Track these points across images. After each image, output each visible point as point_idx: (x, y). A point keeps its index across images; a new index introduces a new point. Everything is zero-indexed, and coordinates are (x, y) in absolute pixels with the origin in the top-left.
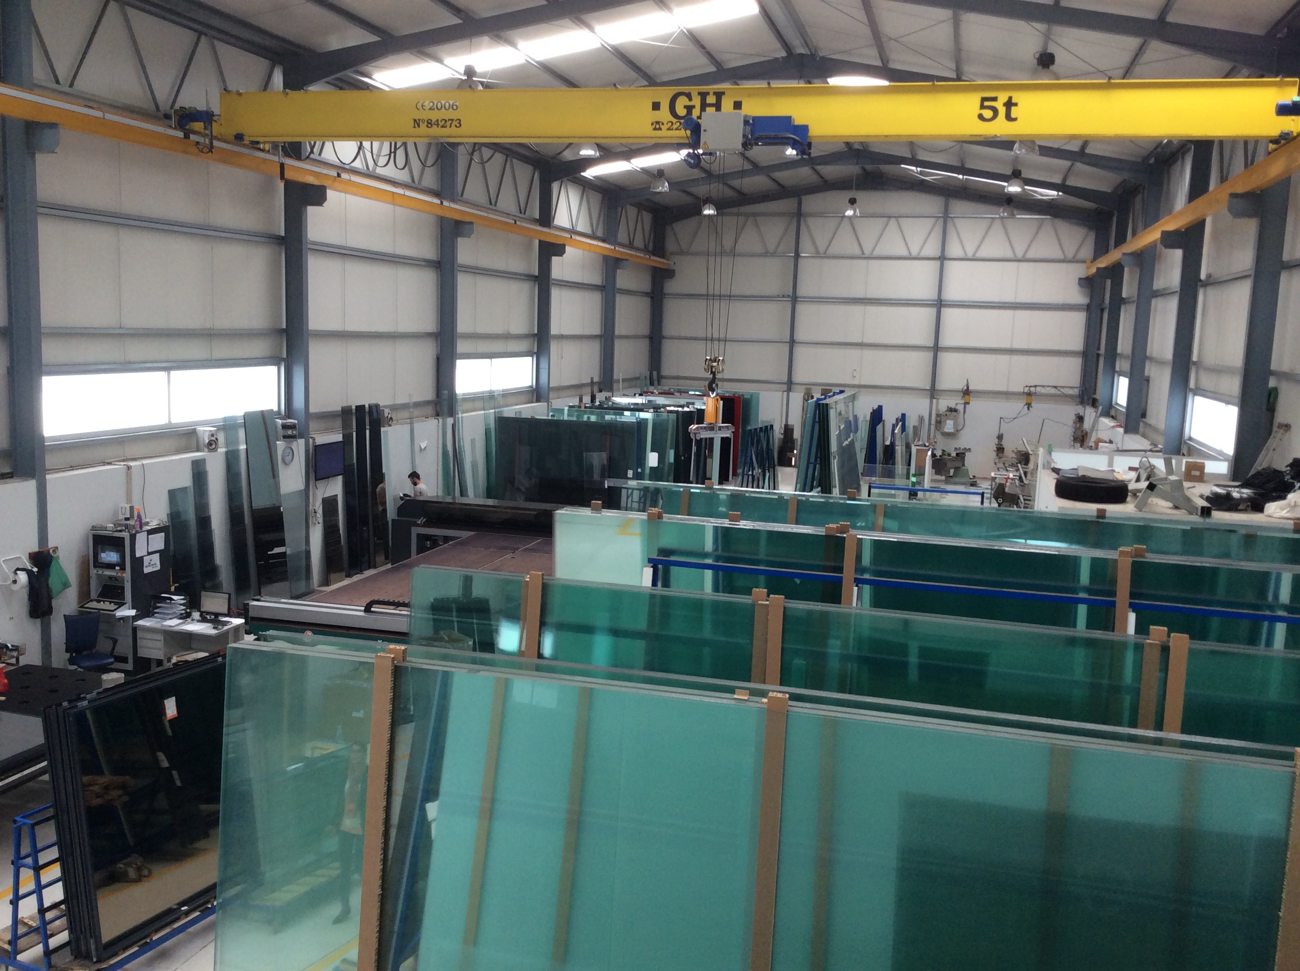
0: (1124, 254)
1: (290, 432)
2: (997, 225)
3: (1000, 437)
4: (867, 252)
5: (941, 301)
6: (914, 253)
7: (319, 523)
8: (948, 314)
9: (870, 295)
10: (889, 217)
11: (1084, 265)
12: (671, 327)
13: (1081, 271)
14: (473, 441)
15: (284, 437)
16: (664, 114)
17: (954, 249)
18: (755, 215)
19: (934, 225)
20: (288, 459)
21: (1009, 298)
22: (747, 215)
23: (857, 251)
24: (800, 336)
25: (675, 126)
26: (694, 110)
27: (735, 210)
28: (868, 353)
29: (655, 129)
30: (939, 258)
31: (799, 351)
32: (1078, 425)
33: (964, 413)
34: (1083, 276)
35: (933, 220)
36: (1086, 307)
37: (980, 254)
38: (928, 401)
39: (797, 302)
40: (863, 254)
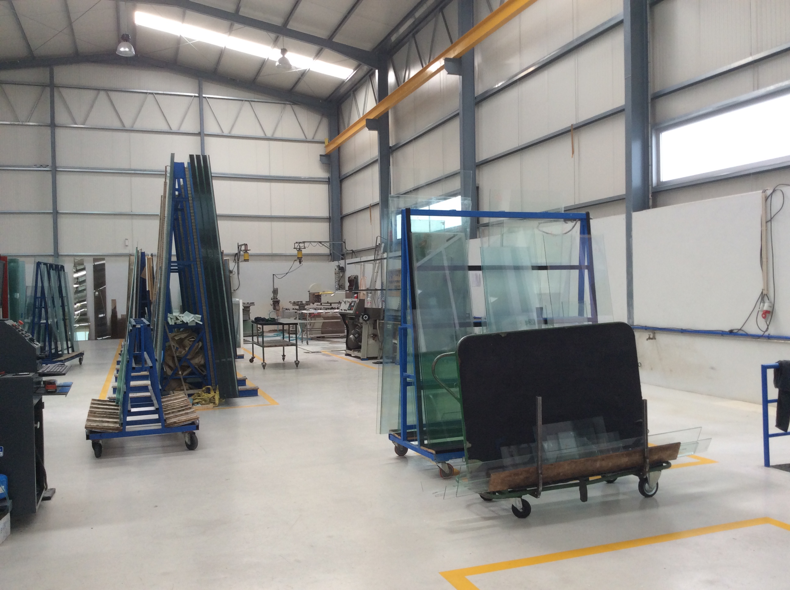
2: (247, 108)
3: (275, 292)
4: (128, 125)
6: (174, 128)
9: (136, 165)
11: (322, 145)
13: (320, 150)
17: (211, 127)
19: (190, 104)
21: (264, 172)
23: (117, 124)
24: (63, 207)
28: (137, 222)
30: (199, 134)
31: (63, 222)
33: (238, 274)
34: (323, 153)
35: (189, 99)
36: (328, 180)
37: (235, 132)
39: (57, 173)
40: (124, 126)
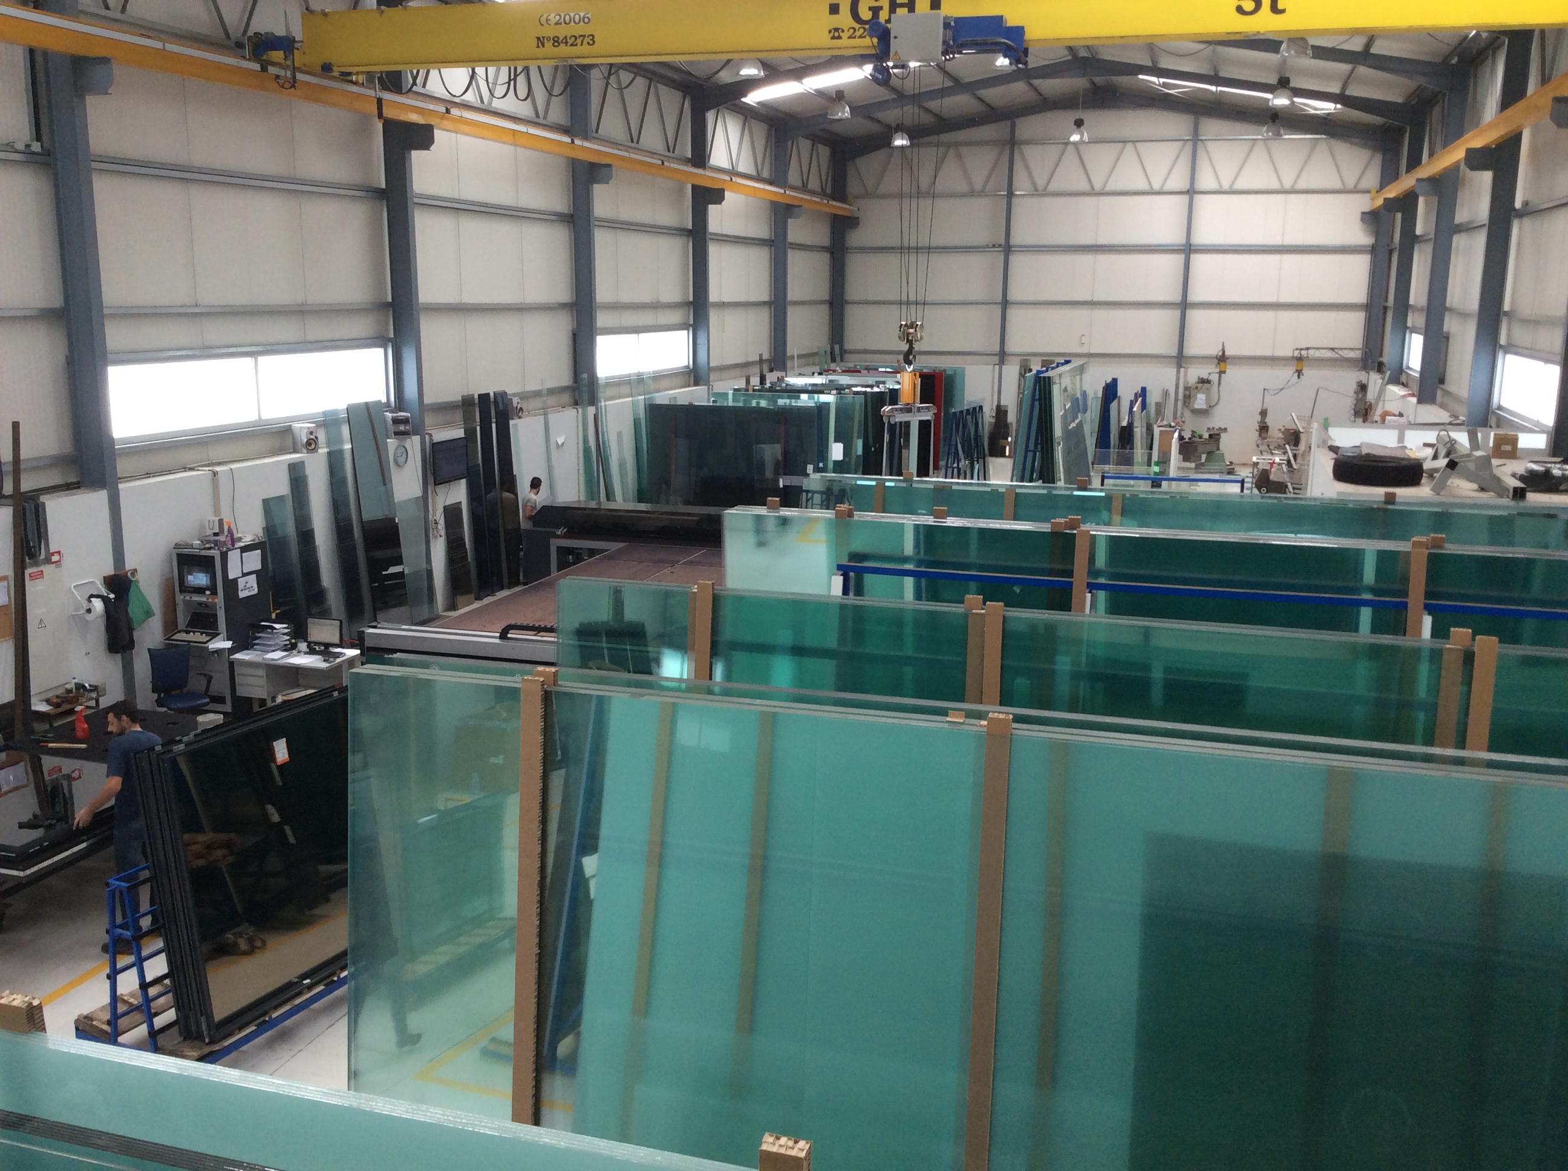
0: (1418, 180)
1: (402, 428)
2: (1260, 150)
3: (1264, 413)
4: (1098, 186)
5: (1190, 245)
6: (1156, 186)
7: (441, 536)
8: (1199, 261)
9: (1102, 241)
10: (1125, 142)
11: (1367, 196)
12: (855, 290)
13: (1364, 203)
14: (619, 435)
15: (397, 433)
16: (844, 19)
17: (1206, 181)
18: (957, 144)
19: (1181, 151)
20: (401, 460)
21: (1275, 240)
22: (949, 145)
23: (1084, 186)
24: (1014, 294)
25: (858, 34)
26: (881, 12)
27: (934, 139)
28: (1099, 314)
29: (833, 38)
30: (1188, 192)
31: (1013, 313)
32: (1360, 396)
33: (1219, 384)
34: (1367, 209)
35: (1181, 143)
36: (1371, 248)
37: (1238, 186)
38: (1175, 370)
39: (1011, 253)
40: (1093, 189)
